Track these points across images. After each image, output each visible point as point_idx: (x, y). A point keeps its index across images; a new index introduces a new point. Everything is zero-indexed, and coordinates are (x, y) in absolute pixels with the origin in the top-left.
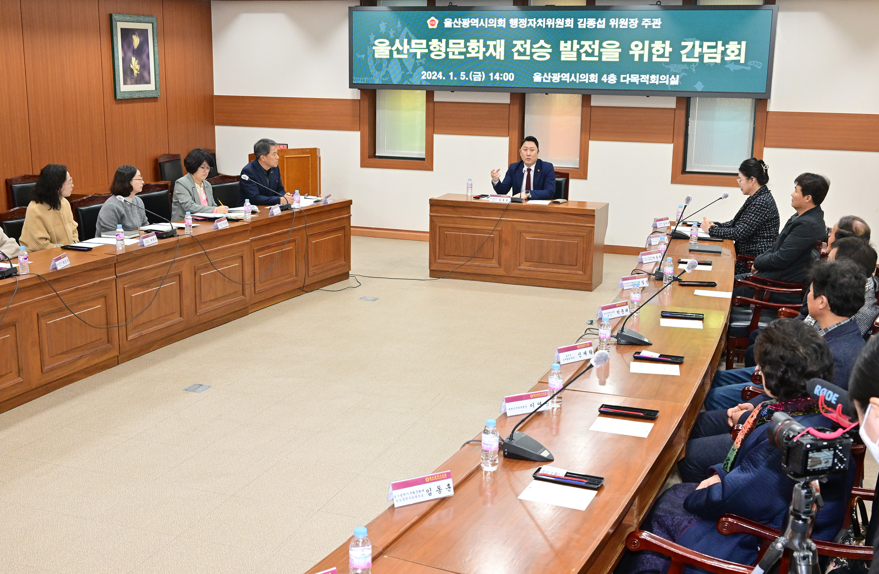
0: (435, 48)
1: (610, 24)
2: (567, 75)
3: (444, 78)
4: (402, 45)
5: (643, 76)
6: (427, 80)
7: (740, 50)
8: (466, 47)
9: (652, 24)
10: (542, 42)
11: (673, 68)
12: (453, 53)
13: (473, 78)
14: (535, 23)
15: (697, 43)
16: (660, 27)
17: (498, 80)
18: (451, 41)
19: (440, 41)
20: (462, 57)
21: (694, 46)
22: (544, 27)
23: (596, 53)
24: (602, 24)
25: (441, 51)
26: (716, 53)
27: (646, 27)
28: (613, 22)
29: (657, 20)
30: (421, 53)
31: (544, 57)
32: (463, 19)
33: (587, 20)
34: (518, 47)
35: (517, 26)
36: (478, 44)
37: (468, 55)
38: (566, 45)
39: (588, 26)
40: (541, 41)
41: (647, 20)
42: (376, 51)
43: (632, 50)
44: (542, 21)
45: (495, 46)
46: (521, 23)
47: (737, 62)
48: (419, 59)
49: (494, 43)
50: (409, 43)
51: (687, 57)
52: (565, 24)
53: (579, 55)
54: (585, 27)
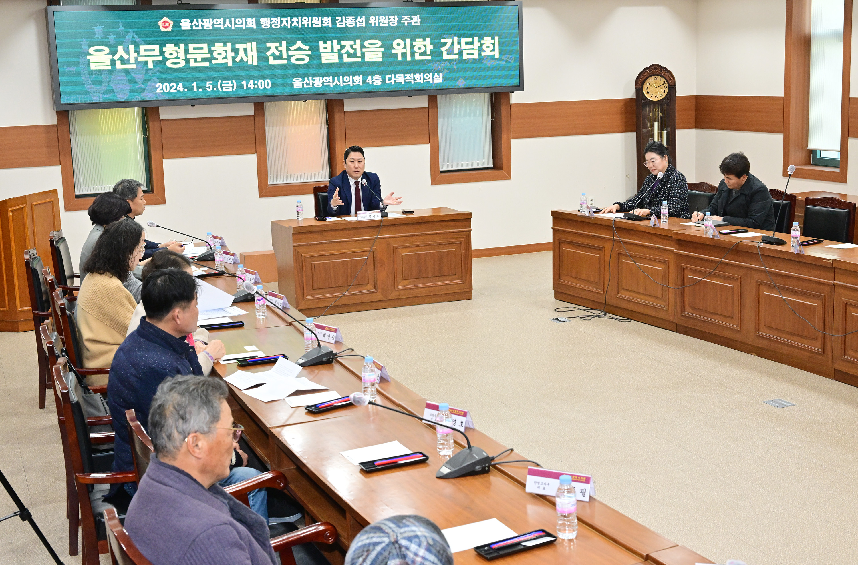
0: (171, 54)
1: (370, 22)
2: (329, 78)
3: (186, 90)
4: (127, 52)
5: (408, 76)
6: (164, 93)
7: (494, 45)
8: (211, 52)
9: (412, 21)
10: (299, 44)
11: (434, 66)
12: (195, 60)
13: (222, 88)
14: (289, 23)
15: (456, 39)
16: (419, 24)
17: (252, 88)
18: (191, 46)
19: (177, 45)
20: (207, 64)
21: (452, 43)
22: (300, 26)
23: (359, 54)
24: (362, 22)
25: (179, 58)
26: (473, 49)
27: (406, 25)
28: (373, 20)
29: (416, 17)
30: (153, 61)
31: (303, 59)
32: (204, 20)
33: (345, 18)
34: (273, 50)
35: (269, 26)
36: (225, 48)
37: (214, 62)
38: (325, 46)
39: (347, 25)
40: (298, 42)
41: (406, 17)
42: (91, 61)
43: (394, 49)
44: (297, 20)
45: (245, 50)
46: (274, 23)
47: (492, 57)
48: (151, 69)
49: (244, 46)
50: (137, 51)
51: (448, 54)
52: (322, 23)
53: (341, 56)
54: (344, 26)
